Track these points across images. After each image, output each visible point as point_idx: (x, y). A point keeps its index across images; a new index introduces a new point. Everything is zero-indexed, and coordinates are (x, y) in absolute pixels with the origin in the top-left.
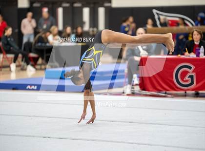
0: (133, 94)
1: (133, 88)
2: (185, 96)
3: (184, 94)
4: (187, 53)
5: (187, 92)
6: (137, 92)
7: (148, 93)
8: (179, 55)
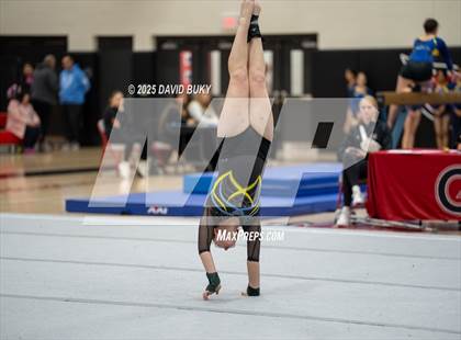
0: (354, 225)
1: (354, 213)
2: (459, 229)
3: (458, 225)
6: (363, 221)
7: (384, 223)
8: (447, 149)
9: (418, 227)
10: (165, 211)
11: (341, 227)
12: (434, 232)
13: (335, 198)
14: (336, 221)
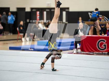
0: (78, 53)
1: (77, 50)
2: (102, 54)
3: (102, 53)
4: (103, 34)
5: (103, 52)
6: (80, 52)
7: (85, 53)
8: (99, 35)
9: (92, 54)
10: (33, 49)
11: (74, 53)
12: (96, 55)
13: (73, 47)
14: (73, 52)
